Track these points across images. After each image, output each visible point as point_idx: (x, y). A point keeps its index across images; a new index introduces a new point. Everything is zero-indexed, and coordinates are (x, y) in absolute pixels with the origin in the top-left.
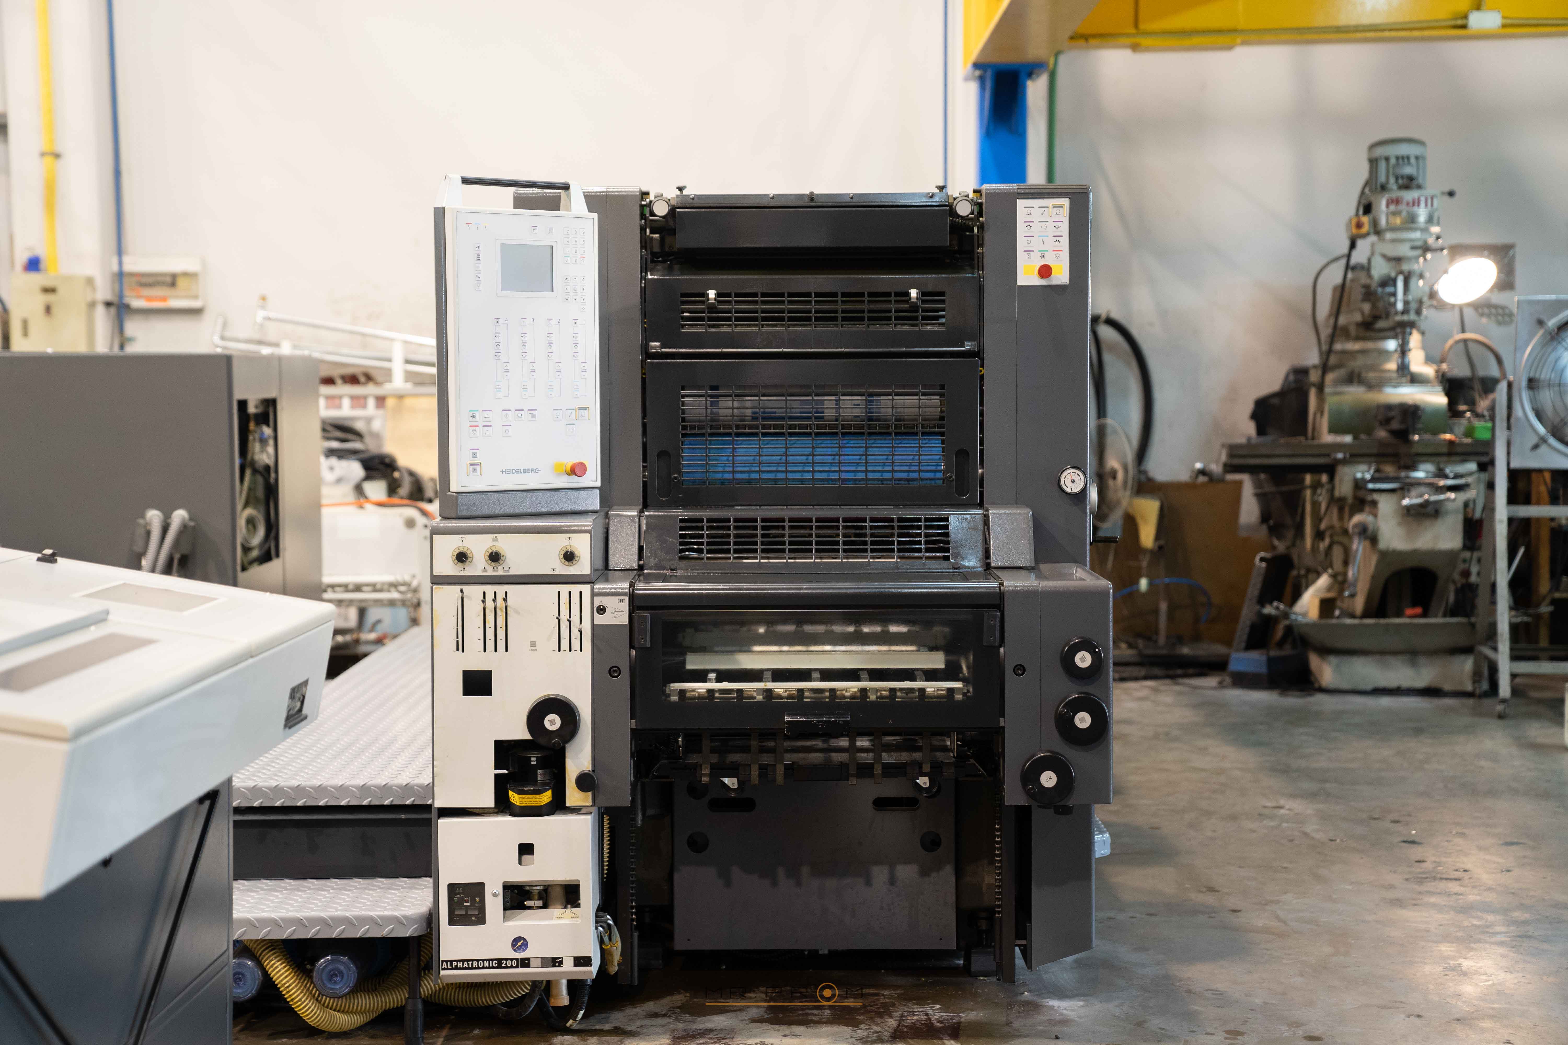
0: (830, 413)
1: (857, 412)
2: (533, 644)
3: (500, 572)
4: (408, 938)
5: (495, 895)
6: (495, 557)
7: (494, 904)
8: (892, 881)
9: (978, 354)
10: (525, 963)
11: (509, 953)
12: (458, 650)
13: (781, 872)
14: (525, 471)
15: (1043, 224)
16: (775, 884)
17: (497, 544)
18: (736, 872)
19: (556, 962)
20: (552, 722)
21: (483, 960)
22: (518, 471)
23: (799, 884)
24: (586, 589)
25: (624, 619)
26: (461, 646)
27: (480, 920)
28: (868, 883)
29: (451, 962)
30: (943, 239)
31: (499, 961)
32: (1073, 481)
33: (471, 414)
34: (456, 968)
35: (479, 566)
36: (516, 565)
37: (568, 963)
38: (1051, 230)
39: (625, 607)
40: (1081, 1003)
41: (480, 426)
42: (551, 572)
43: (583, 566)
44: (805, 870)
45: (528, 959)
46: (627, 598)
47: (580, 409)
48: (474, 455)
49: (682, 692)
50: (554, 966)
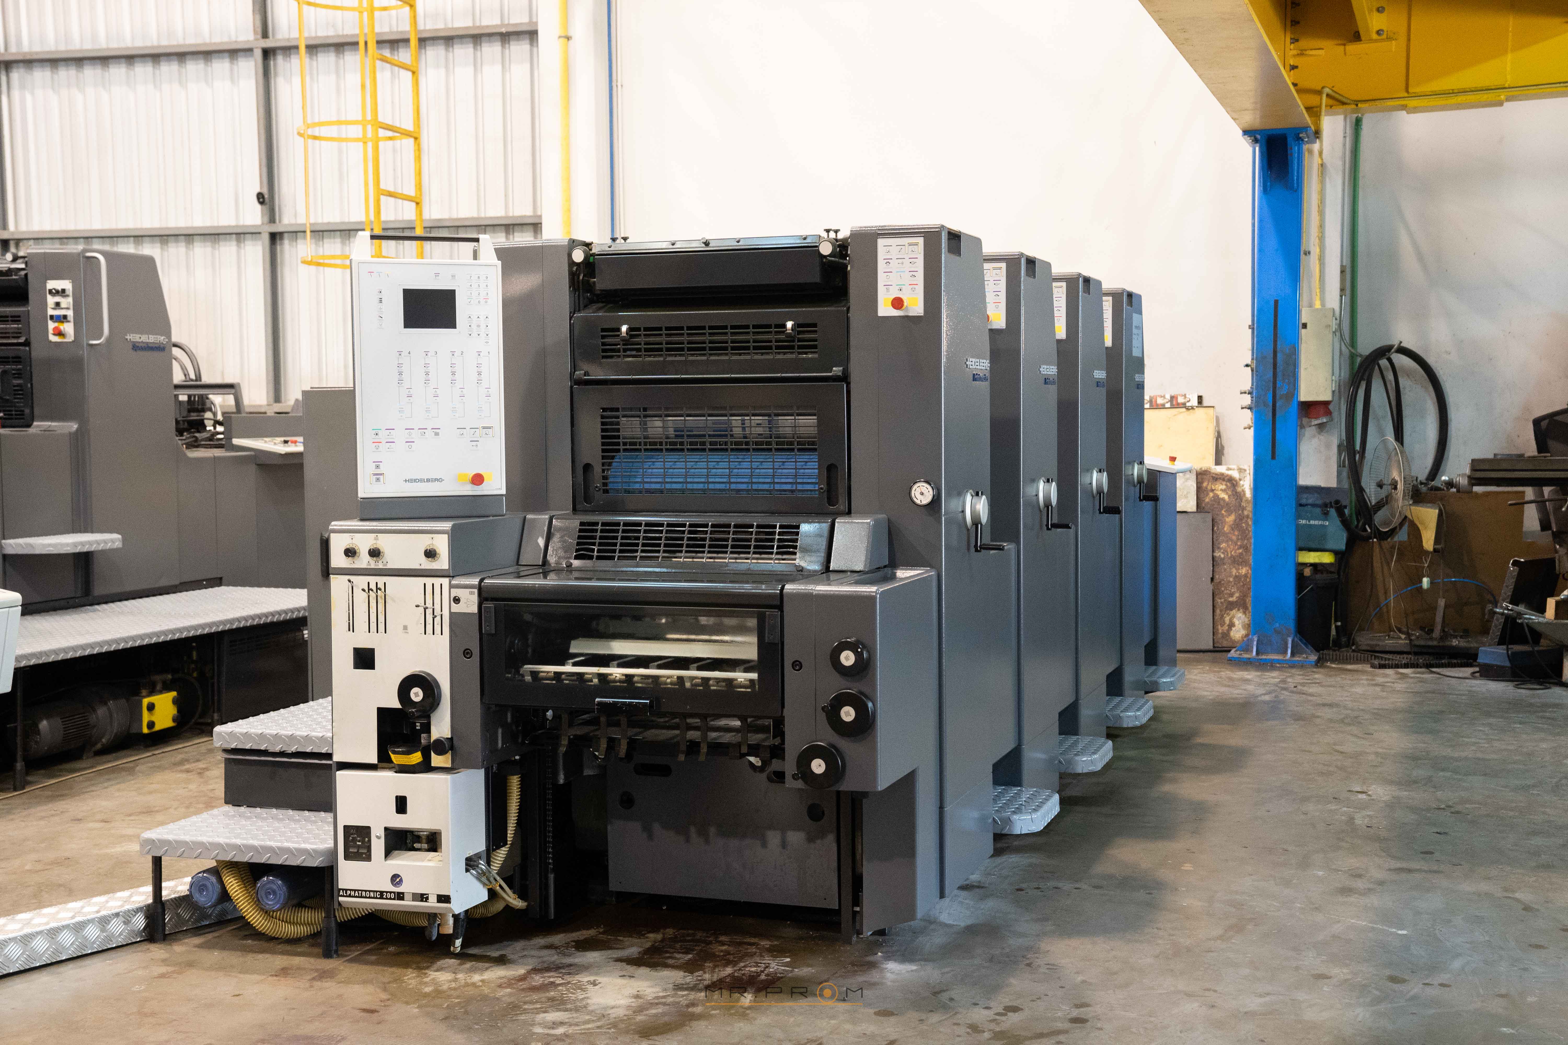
0: (737, 431)
1: (760, 430)
2: (405, 628)
3: (380, 566)
4: (316, 868)
5: (378, 837)
6: (375, 553)
7: (378, 845)
8: (784, 845)
9: (845, 378)
10: (400, 896)
11: (389, 887)
12: (349, 630)
13: (693, 830)
14: (428, 480)
15: (900, 261)
16: (688, 840)
17: (378, 542)
18: (656, 826)
19: (423, 897)
20: (417, 695)
21: (370, 891)
22: (421, 481)
23: (707, 841)
24: (445, 581)
25: (474, 609)
26: (351, 628)
27: (368, 858)
28: (764, 845)
29: (346, 890)
30: (814, 276)
31: (382, 893)
32: (922, 494)
33: (374, 432)
34: (350, 896)
35: (364, 561)
36: (393, 559)
37: (433, 899)
38: (907, 267)
39: (475, 598)
40: (914, 968)
41: (384, 442)
42: (418, 567)
43: (443, 562)
44: (712, 830)
45: (403, 893)
46: (476, 591)
47: (484, 428)
48: (378, 467)
49: (534, 674)
50: (422, 901)
